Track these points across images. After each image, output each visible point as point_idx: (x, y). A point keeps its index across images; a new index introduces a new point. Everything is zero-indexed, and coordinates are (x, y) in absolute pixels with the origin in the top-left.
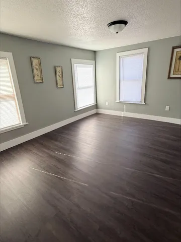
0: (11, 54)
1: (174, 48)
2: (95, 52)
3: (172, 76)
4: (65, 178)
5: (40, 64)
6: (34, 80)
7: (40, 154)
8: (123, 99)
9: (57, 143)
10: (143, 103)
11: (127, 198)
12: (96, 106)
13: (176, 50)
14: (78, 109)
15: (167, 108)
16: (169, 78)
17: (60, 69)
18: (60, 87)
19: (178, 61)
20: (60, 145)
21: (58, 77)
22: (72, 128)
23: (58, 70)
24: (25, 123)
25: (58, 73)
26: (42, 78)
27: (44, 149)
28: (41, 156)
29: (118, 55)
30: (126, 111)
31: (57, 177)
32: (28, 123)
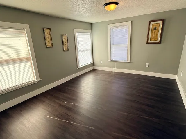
0: (28, 25)
1: (150, 22)
2: (91, 24)
3: (149, 41)
4: (75, 123)
5: (50, 33)
6: (46, 45)
7: (52, 104)
8: (114, 59)
9: (65, 95)
10: (129, 62)
11: (126, 137)
12: (93, 64)
13: (152, 23)
14: (80, 67)
15: (147, 65)
16: (148, 43)
17: (66, 37)
18: (66, 50)
19: (154, 31)
20: (68, 96)
21: (64, 43)
22: (75, 81)
23: (65, 37)
24: (39, 80)
25: (64, 40)
26: (52, 43)
27: (55, 100)
28: (53, 106)
29: (109, 26)
30: (116, 68)
31: (68, 123)
32: (41, 79)
